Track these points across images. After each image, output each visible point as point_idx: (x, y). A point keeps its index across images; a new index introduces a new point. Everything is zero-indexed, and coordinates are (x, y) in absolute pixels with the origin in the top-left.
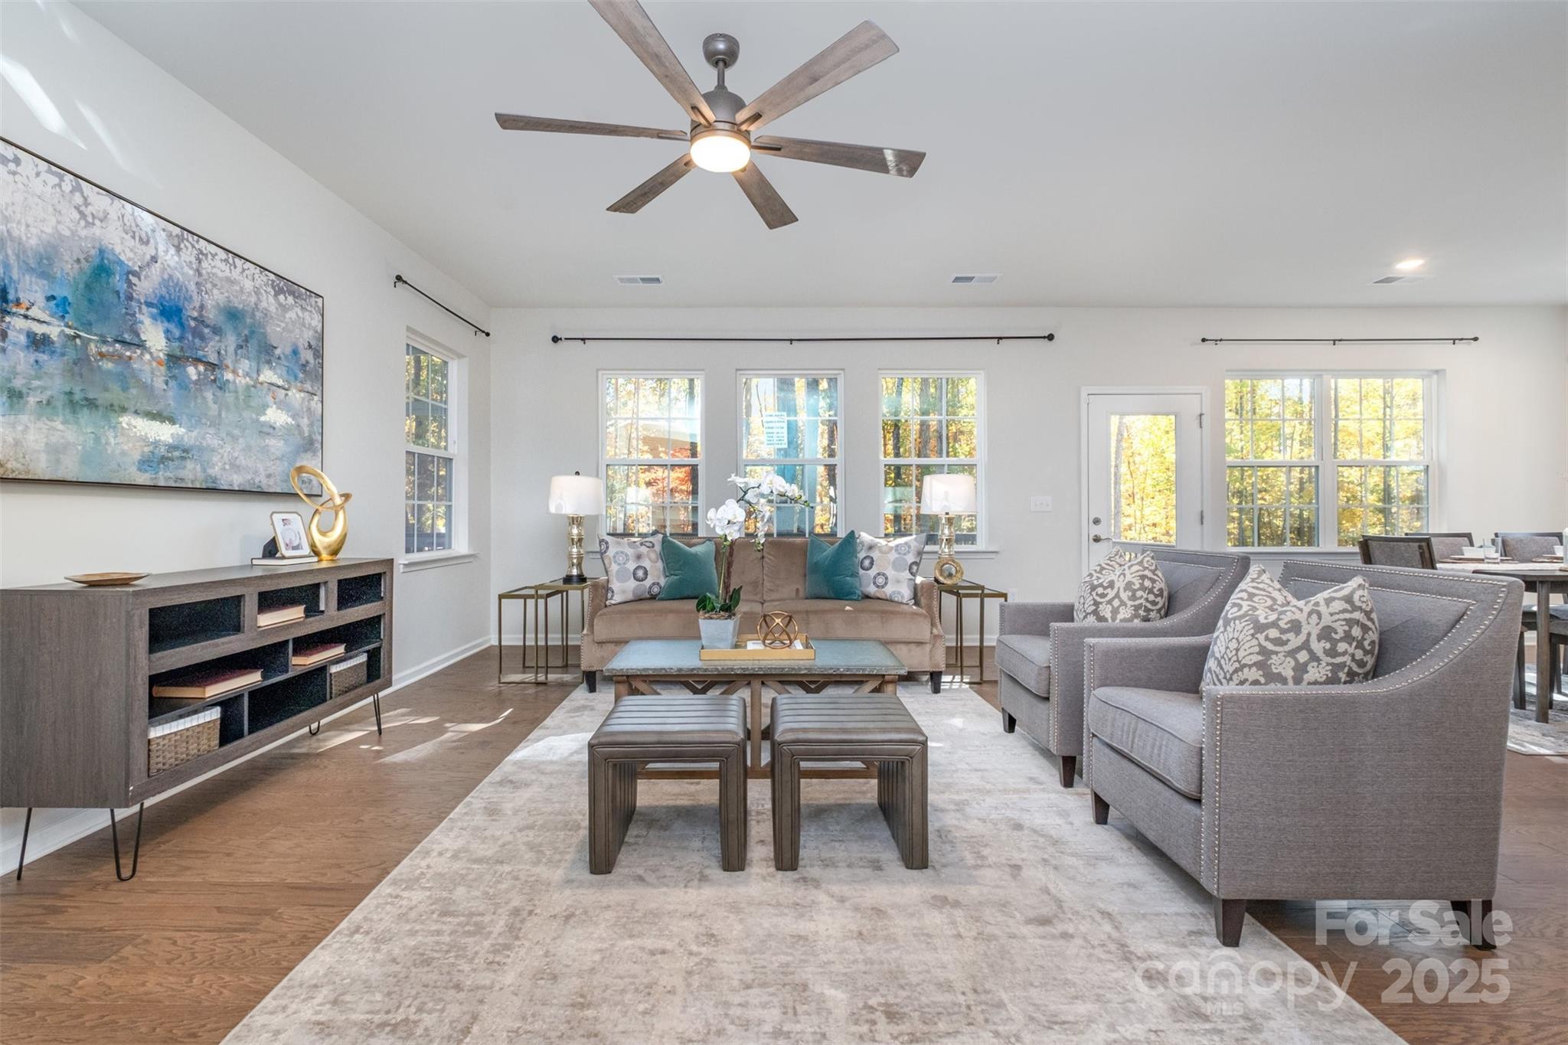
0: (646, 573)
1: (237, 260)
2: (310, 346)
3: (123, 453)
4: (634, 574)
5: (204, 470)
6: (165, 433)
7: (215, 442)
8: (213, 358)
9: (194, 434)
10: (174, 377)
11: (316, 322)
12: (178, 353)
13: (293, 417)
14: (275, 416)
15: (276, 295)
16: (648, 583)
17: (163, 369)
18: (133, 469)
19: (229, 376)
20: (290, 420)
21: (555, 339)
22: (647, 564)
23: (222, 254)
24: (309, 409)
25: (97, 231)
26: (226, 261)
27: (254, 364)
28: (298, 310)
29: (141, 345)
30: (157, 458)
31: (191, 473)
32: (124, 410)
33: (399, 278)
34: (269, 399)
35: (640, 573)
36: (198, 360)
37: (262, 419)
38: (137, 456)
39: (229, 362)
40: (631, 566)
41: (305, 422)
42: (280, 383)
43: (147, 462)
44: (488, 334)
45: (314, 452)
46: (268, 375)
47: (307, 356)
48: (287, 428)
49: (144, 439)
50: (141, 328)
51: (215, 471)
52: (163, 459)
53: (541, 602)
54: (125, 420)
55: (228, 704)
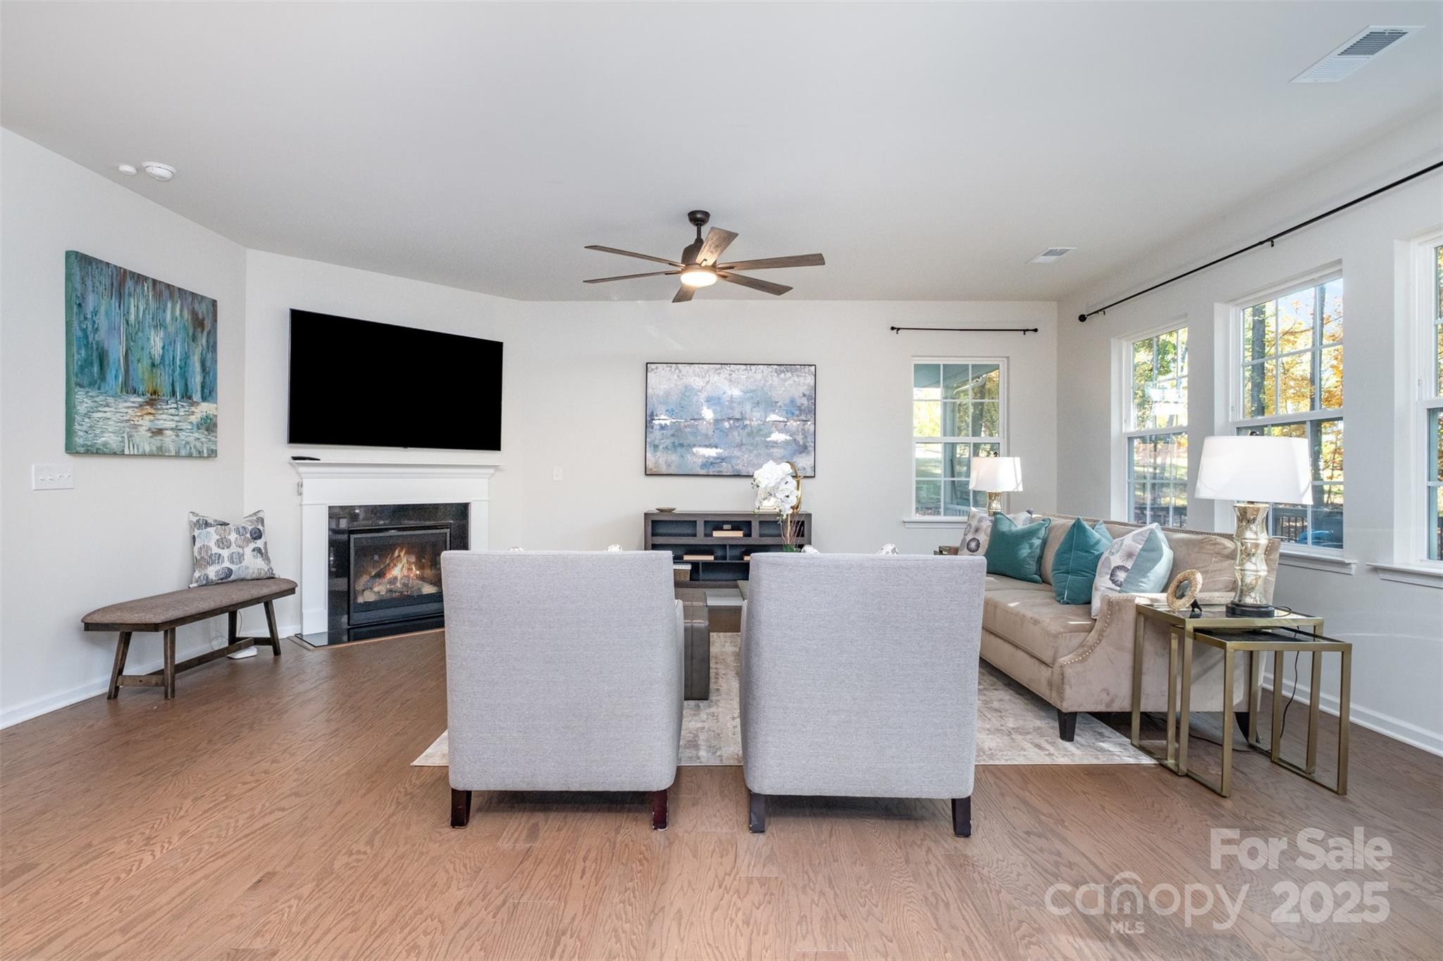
1: (752, 367)
2: (804, 395)
3: (694, 462)
5: (733, 467)
6: (712, 452)
7: (739, 454)
8: (738, 416)
9: (726, 452)
10: (718, 429)
11: (810, 380)
12: (719, 418)
13: (791, 436)
14: (777, 437)
15: (778, 375)
17: (712, 426)
18: (698, 469)
19: (747, 422)
20: (788, 438)
21: (1082, 317)
23: (744, 367)
24: (803, 430)
25: (684, 380)
26: (746, 369)
27: (763, 414)
28: (796, 379)
29: (703, 419)
30: (709, 463)
31: (725, 468)
32: (694, 446)
33: (893, 328)
34: (774, 429)
36: (730, 419)
37: (768, 439)
38: (700, 464)
39: (747, 416)
41: (800, 438)
42: (782, 419)
43: (704, 466)
44: (1036, 330)
45: (808, 453)
46: (773, 417)
47: (804, 401)
48: (787, 442)
49: (703, 456)
50: (703, 412)
51: (740, 467)
52: (712, 464)
54: (695, 450)
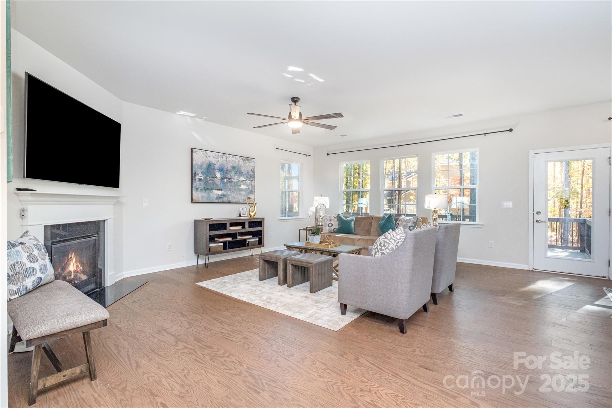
0: (332, 225)
1: (234, 156)
2: (252, 170)
3: (213, 197)
4: (328, 225)
5: (228, 199)
6: (220, 193)
7: (230, 193)
8: (229, 177)
9: (226, 192)
10: (222, 182)
11: (253, 165)
12: (223, 177)
13: (247, 186)
14: (243, 187)
15: (243, 161)
16: (333, 228)
17: (220, 181)
18: (215, 200)
19: (233, 180)
20: (247, 187)
21: (328, 154)
22: (333, 222)
23: (231, 156)
24: (251, 184)
25: (209, 159)
26: (232, 157)
27: (238, 177)
28: (249, 163)
29: (216, 177)
30: (219, 197)
31: (225, 199)
32: (213, 189)
33: (277, 148)
34: (242, 183)
35: (330, 225)
36: (227, 178)
37: (240, 188)
38: (215, 197)
39: (233, 177)
40: (328, 223)
41: (250, 187)
42: (244, 179)
43: (217, 198)
44: (310, 156)
45: (253, 194)
46: (241, 178)
47: (251, 173)
48: (246, 189)
49: (217, 194)
50: (216, 174)
51: (230, 199)
52: (220, 197)
53: (308, 231)
54: (213, 191)
55: (225, 243)
